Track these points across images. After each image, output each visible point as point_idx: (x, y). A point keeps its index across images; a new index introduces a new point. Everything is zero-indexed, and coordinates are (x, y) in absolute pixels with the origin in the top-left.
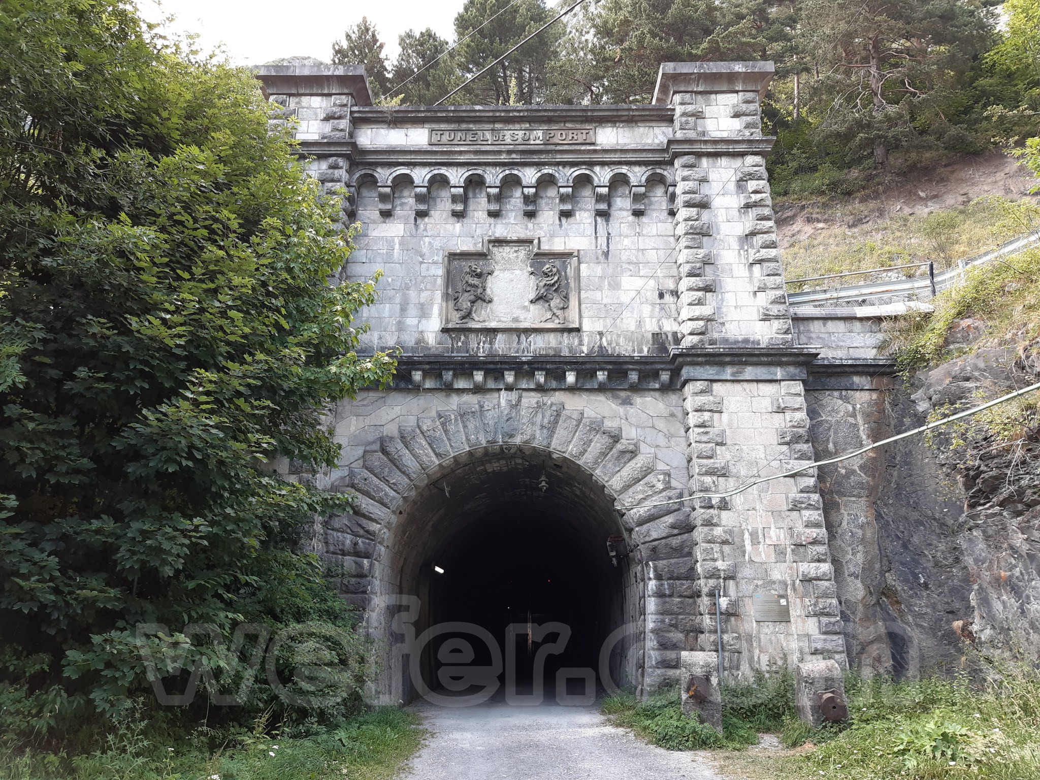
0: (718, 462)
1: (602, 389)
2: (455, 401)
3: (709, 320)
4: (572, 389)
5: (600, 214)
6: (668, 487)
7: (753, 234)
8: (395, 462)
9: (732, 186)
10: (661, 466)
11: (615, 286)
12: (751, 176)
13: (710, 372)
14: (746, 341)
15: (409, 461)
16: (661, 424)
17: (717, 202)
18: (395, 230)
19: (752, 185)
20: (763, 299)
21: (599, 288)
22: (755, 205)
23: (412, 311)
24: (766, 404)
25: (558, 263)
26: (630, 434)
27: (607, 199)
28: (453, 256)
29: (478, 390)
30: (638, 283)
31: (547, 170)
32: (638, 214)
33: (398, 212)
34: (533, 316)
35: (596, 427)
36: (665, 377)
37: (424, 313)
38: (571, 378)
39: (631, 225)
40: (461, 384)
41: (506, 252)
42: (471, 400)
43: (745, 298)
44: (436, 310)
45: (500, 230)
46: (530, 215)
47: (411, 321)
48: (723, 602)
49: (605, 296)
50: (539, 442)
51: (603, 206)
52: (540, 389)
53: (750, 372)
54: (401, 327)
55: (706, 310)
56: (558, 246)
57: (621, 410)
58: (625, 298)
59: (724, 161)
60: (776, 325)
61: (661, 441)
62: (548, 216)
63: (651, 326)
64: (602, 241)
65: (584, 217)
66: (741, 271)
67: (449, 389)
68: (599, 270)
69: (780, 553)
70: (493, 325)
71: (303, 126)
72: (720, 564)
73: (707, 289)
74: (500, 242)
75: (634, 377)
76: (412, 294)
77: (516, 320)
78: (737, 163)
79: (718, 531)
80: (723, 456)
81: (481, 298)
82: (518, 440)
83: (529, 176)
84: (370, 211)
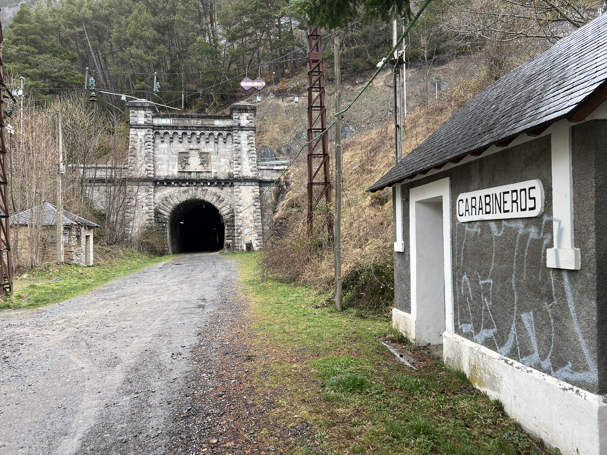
0: (240, 203)
1: (216, 186)
2: (182, 188)
3: (239, 171)
4: (209, 186)
5: (216, 142)
6: (230, 207)
7: (250, 151)
8: (169, 203)
9: (246, 138)
10: (229, 203)
11: (219, 161)
12: (250, 136)
13: (239, 183)
14: (247, 176)
15: (172, 202)
16: (229, 194)
17: (243, 142)
18: (165, 145)
19: (251, 138)
20: (251, 166)
21: (216, 161)
22: (251, 143)
23: (171, 167)
24: (251, 190)
25: (206, 155)
26: (222, 196)
27: (217, 139)
28: (180, 153)
29: (187, 186)
30: (224, 160)
31: (202, 131)
32: (225, 143)
33: (165, 140)
34: (200, 168)
35: (215, 194)
36: (230, 184)
37: (174, 168)
38: (209, 184)
39: (223, 146)
40: (183, 185)
41: (193, 152)
42: (186, 188)
43: (247, 166)
44: (176, 167)
45: (191, 146)
46: (199, 142)
47: (171, 169)
48: (239, 231)
49: (217, 163)
50: (202, 198)
51: (216, 141)
52: (202, 186)
53: (247, 184)
54: (168, 171)
55: (238, 169)
56: (206, 150)
57: (221, 191)
58: (222, 164)
59: (244, 132)
60: (254, 173)
61: (229, 198)
62: (203, 142)
63: (228, 171)
64: (216, 149)
65: (212, 143)
66: (247, 160)
67: (181, 186)
68: (216, 157)
69: (251, 221)
70: (191, 171)
71: (140, 119)
72: (239, 224)
73: (239, 164)
74: (191, 149)
75: (223, 184)
76: (170, 162)
77: (196, 169)
78: (247, 132)
79: (239, 217)
80: (241, 202)
81: (187, 164)
82: (197, 198)
83: (198, 133)
84: (158, 141)
